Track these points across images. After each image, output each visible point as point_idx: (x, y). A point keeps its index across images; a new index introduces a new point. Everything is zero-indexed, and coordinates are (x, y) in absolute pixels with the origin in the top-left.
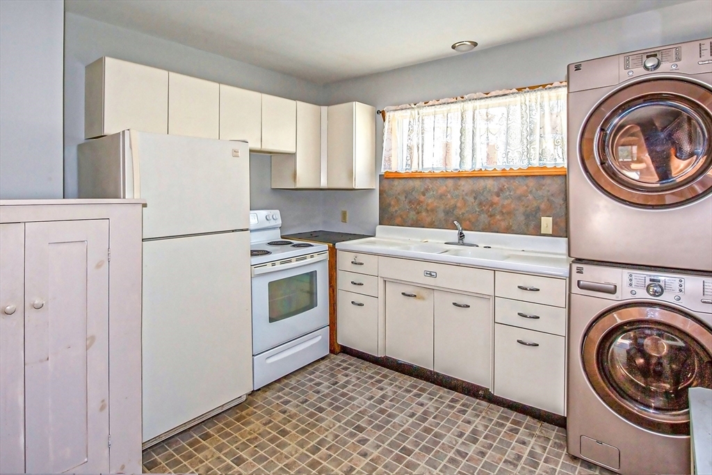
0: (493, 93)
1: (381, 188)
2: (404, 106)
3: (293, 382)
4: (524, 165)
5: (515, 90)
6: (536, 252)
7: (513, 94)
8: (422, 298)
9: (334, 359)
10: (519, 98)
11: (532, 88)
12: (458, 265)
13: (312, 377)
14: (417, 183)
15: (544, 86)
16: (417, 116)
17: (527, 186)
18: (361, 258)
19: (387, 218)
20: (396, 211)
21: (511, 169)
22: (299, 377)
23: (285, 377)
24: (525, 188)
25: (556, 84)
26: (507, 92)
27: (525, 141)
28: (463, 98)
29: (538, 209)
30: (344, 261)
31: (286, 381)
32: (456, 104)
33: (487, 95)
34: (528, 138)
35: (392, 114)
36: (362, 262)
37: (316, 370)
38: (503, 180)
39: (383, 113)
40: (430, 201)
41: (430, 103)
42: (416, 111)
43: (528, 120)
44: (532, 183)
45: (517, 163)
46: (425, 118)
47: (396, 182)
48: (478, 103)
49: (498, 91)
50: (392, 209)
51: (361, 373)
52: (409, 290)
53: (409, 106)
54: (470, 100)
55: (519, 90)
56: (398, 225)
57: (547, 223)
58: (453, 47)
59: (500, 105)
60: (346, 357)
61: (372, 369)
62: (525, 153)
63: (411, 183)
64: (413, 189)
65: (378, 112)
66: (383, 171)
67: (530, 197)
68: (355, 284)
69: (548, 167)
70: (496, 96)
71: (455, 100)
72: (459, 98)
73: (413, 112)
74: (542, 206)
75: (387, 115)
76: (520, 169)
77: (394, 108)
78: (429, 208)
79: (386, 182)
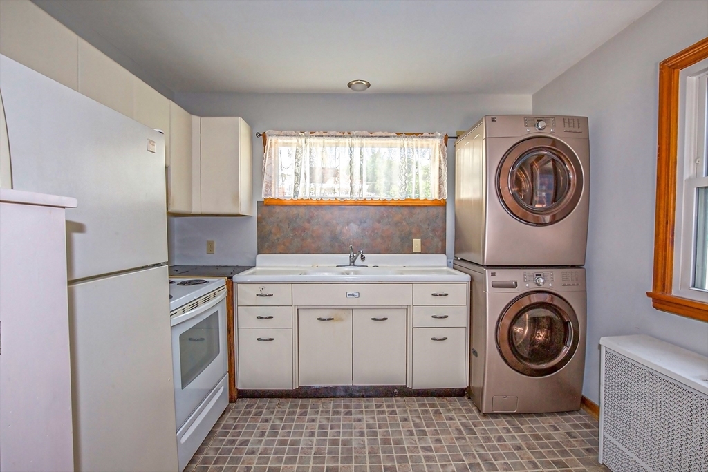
0: (378, 134)
1: (260, 215)
2: (288, 132)
3: (210, 452)
4: (402, 197)
5: (394, 134)
6: (413, 267)
7: (394, 136)
8: (341, 320)
9: (236, 408)
10: (399, 141)
11: (409, 135)
12: (381, 283)
13: (228, 437)
14: (302, 210)
15: (417, 135)
16: (304, 145)
17: (402, 215)
18: (268, 289)
19: (267, 244)
20: (278, 239)
21: (393, 200)
22: (212, 445)
23: (199, 452)
24: (400, 216)
25: (425, 134)
26: (389, 134)
27: (403, 177)
28: (349, 133)
29: (410, 233)
30: (245, 295)
31: (201, 456)
32: (344, 139)
33: (371, 135)
34: (406, 175)
35: (274, 139)
36: (271, 293)
37: (226, 427)
38: (383, 208)
39: (264, 137)
40: (315, 228)
41: (317, 133)
42: (303, 140)
43: (406, 160)
44: (405, 211)
45: (397, 193)
46: (313, 148)
47: (278, 209)
48: (365, 141)
49: (380, 132)
50: (273, 237)
51: (278, 412)
52: (325, 315)
53: (294, 133)
54: (357, 136)
55: (399, 134)
56: (281, 253)
57: (417, 244)
58: (349, 85)
59: (383, 146)
60: (247, 401)
61: (287, 404)
62: (403, 187)
63: (294, 211)
64: (298, 216)
65: (258, 135)
66: (263, 196)
67: (404, 223)
68: (261, 318)
69: (421, 199)
70: (380, 137)
71: (341, 134)
72: (346, 133)
73: (300, 140)
74: (414, 231)
75: (269, 139)
76: (399, 200)
77: (277, 133)
78: (314, 235)
79: (265, 209)
